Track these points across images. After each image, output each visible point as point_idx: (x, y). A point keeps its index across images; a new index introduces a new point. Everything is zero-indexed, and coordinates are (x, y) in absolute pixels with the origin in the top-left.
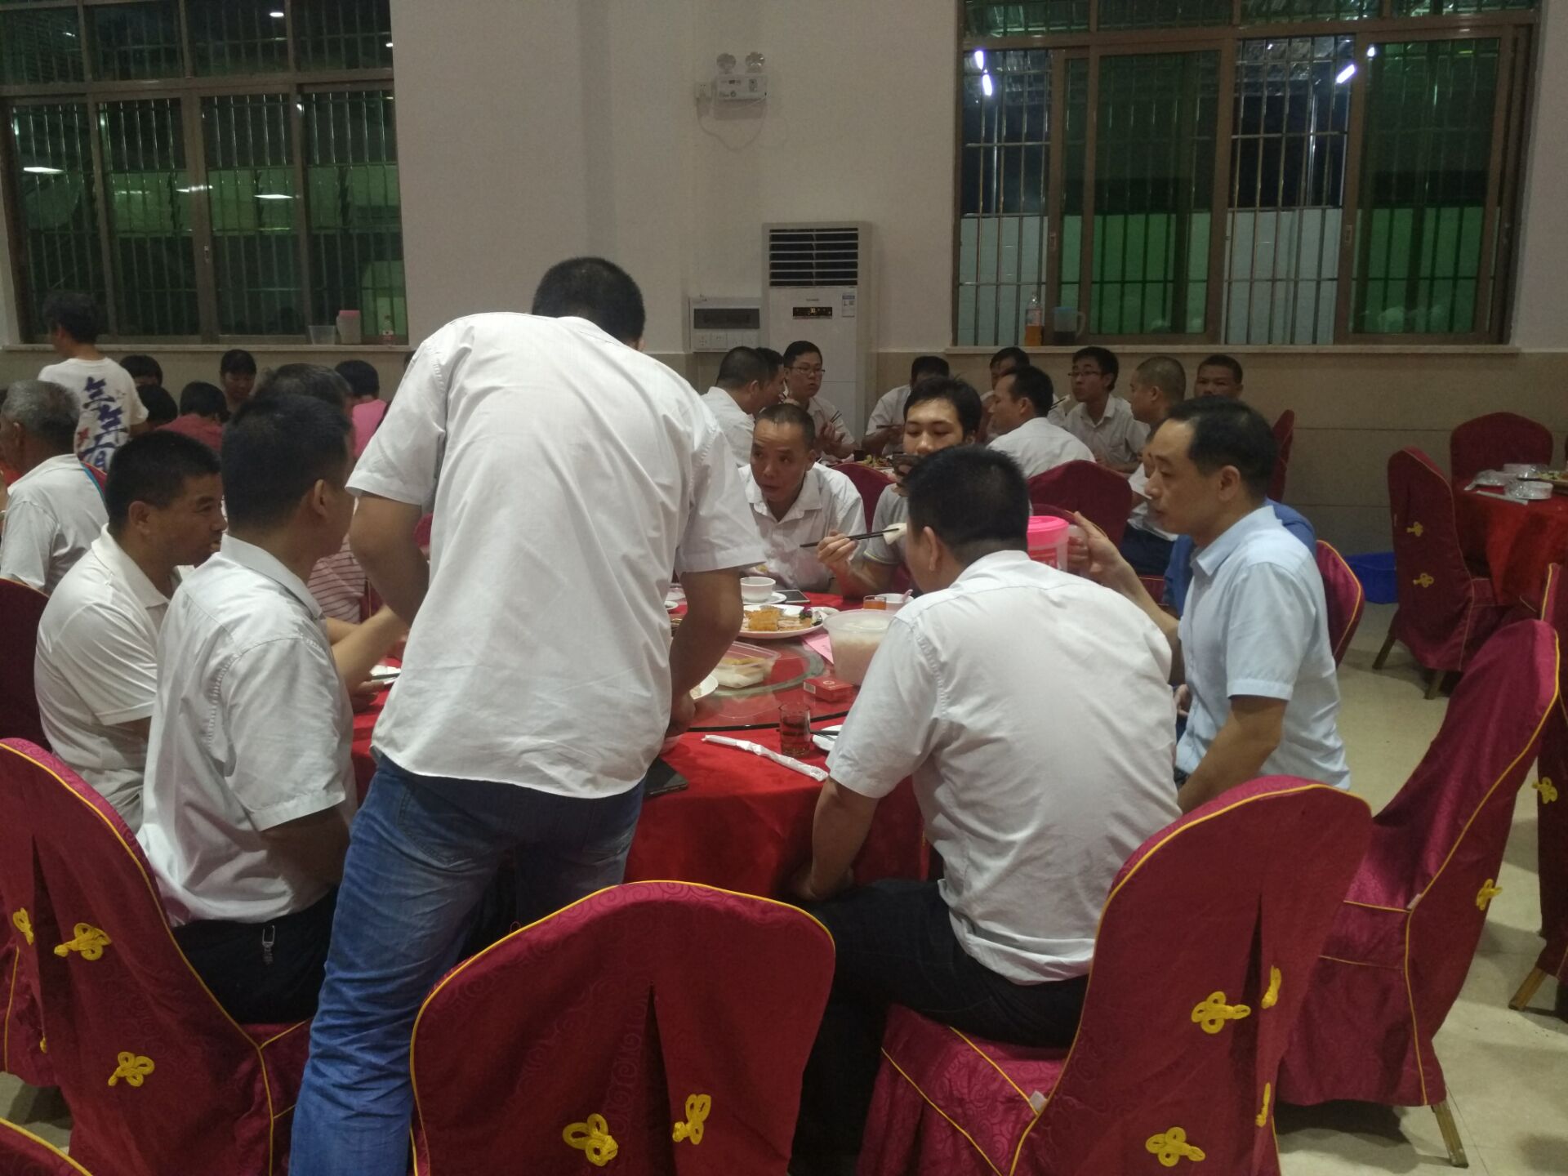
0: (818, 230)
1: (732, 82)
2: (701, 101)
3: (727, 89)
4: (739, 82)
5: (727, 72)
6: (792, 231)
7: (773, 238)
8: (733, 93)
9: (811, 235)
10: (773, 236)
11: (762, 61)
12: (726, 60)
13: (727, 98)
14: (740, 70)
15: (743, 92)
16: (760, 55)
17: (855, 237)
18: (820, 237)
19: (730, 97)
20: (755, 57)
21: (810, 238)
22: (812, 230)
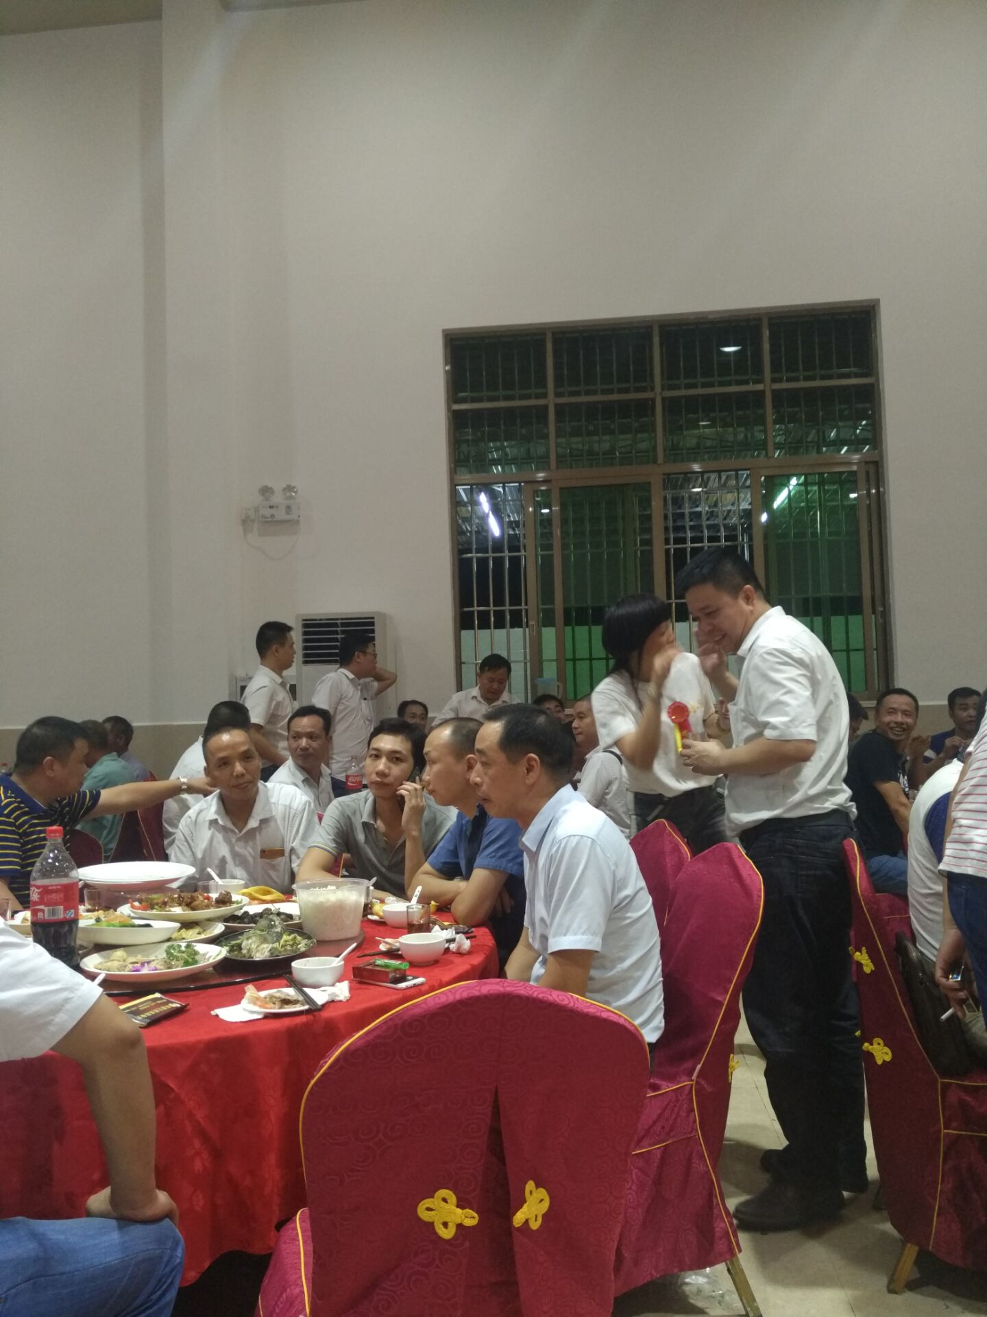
0: (342, 619)
1: (271, 507)
2: (246, 522)
3: (268, 512)
4: (277, 507)
5: (267, 500)
6: (321, 620)
7: (305, 626)
8: (273, 516)
9: (336, 623)
10: (305, 624)
11: (296, 492)
12: (266, 491)
13: (267, 519)
14: (278, 498)
15: (281, 514)
16: (294, 487)
17: (372, 624)
18: (343, 625)
19: (270, 519)
20: (289, 488)
21: (336, 625)
22: (337, 619)
